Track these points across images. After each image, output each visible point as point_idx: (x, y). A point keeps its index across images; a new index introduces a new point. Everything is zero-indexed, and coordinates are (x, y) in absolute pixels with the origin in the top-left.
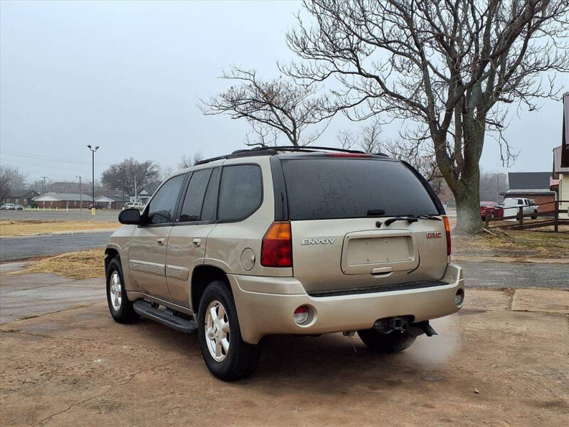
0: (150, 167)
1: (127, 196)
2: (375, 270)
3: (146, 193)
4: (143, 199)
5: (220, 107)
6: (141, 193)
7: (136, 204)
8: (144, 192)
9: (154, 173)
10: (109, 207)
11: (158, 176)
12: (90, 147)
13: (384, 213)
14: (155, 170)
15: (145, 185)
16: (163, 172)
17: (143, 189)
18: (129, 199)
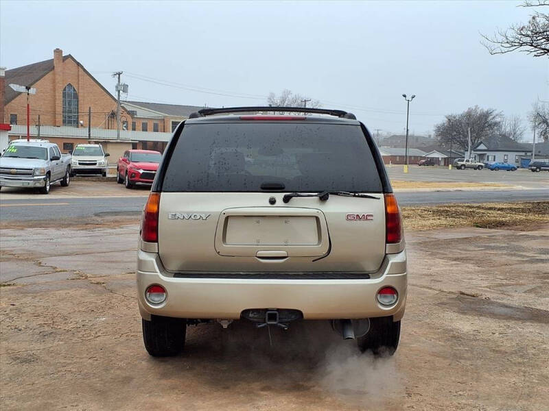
0: (491, 117)
1: (462, 151)
2: (261, 253)
3: (485, 148)
4: (480, 155)
5: (512, 44)
6: (479, 148)
7: (468, 161)
8: (482, 147)
9: (496, 124)
10: (442, 163)
11: (501, 127)
12: (405, 96)
13: (284, 188)
14: (498, 119)
15: (483, 138)
16: (508, 122)
17: (481, 143)
18: (464, 154)
